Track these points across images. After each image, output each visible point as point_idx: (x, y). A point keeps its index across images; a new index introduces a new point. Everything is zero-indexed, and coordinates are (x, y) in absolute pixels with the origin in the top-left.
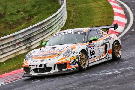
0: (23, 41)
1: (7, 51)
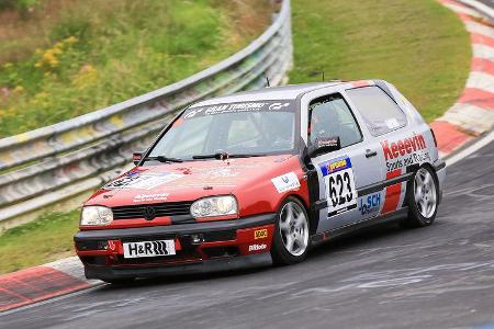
0: (88, 159)
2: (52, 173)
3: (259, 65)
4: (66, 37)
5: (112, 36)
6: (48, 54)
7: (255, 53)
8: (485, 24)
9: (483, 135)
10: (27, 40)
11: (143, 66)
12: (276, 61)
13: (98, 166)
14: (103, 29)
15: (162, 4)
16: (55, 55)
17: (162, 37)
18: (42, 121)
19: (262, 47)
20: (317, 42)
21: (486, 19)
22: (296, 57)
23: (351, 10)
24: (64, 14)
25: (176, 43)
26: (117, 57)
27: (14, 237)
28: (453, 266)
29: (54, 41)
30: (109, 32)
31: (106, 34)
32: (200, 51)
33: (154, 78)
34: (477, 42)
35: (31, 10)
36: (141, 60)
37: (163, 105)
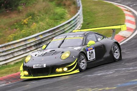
0: (34, 46)
1: (17, 55)
3: (75, 22)
4: (29, 17)
5: (41, 16)
6: (25, 21)
7: (74, 19)
8: (128, 11)
9: (128, 38)
10: (20, 18)
11: (47, 23)
12: (79, 21)
13: (37, 47)
14: (38, 14)
15: (51, 8)
16: (27, 21)
17: (52, 16)
18: (23, 37)
19: (75, 18)
20: (89, 16)
22: (84, 20)
23: (97, 9)
24: (28, 11)
25: (55, 17)
26: (41, 21)
27: (17, 64)
28: (120, 69)
29: (26, 17)
31: (39, 16)
32: (61, 19)
33: (50, 26)
34: (127, 16)
35: (21, 10)
36: (47, 21)
37: (52, 32)
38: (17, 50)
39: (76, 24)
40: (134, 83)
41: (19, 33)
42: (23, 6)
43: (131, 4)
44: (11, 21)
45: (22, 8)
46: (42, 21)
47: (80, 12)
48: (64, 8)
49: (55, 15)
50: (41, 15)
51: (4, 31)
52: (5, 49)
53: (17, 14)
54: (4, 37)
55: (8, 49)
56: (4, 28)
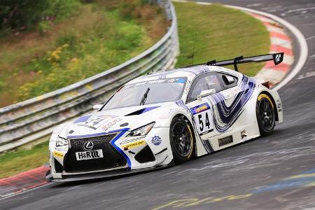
0: (75, 107)
1: (39, 128)
2: (56, 115)
3: (161, 54)
4: (63, 44)
5: (87, 42)
6: (54, 54)
7: (159, 48)
8: (277, 27)
9: (277, 84)
10: (43, 47)
11: (103, 58)
12: (170, 51)
13: (80, 111)
14: (82, 39)
15: (111, 25)
16: (58, 54)
17: (112, 42)
18: (52, 88)
19: (163, 45)
20: (192, 40)
21: (277, 24)
22: (181, 49)
23: (208, 23)
24: (62, 32)
25: (120, 44)
26: (88, 53)
27: (38, 150)
28: (260, 154)
29: (57, 46)
30: (85, 40)
31: (83, 42)
32: (132, 48)
33: (108, 63)
34: (273, 36)
35: (45, 31)
36: (101, 54)
37: (112, 77)
38: (38, 117)
39: (164, 58)
40: (291, 185)
41: (42, 80)
42: (50, 22)
43: (282, 10)
44: (24, 54)
45: (48, 25)
46: (90, 53)
47: (173, 30)
48: (138, 24)
49: (119, 39)
50: (89, 40)
51: (10, 77)
52: (12, 117)
53: (37, 40)
54: (11, 91)
55: (18, 117)
56: (10, 70)
